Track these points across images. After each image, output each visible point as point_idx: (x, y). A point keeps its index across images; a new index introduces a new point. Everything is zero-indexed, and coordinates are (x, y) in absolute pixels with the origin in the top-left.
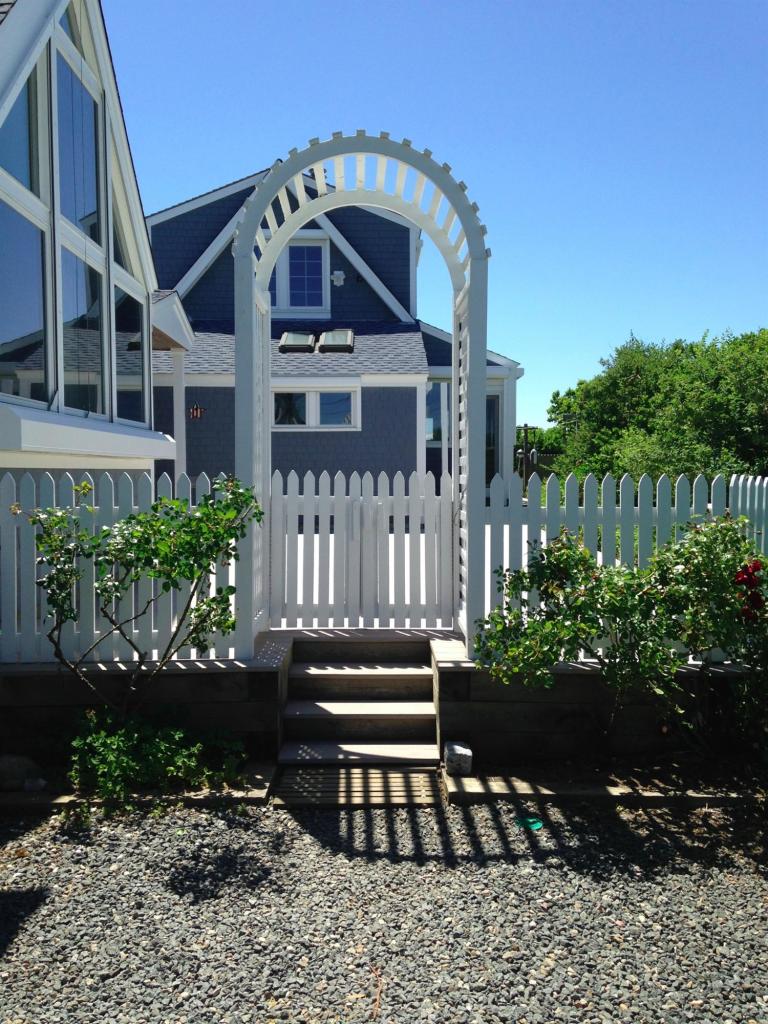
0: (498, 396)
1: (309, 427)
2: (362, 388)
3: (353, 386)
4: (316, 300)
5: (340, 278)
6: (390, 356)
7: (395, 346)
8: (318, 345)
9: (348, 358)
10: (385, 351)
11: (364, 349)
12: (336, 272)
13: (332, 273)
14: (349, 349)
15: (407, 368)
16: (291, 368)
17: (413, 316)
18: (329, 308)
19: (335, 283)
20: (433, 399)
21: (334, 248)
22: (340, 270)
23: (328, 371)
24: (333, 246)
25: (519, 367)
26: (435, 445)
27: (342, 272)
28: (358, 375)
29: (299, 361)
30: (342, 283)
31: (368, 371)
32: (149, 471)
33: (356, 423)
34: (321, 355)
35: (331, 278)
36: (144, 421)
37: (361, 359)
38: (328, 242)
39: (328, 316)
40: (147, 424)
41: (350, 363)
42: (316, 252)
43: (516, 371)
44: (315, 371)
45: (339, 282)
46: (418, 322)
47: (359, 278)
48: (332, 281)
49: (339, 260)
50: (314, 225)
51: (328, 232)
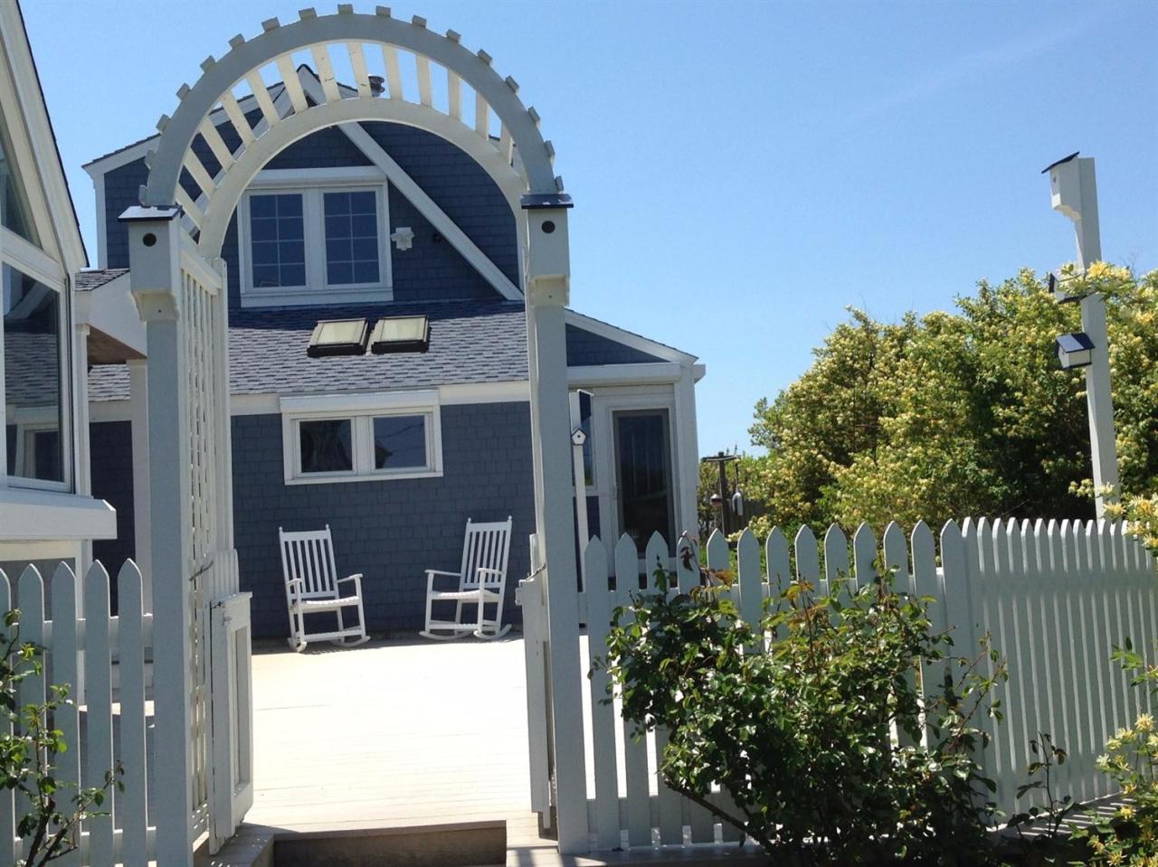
0: (667, 410)
1: (357, 475)
2: (442, 408)
3: (426, 403)
4: (371, 274)
5: (405, 237)
6: (486, 354)
7: (495, 339)
8: (371, 342)
9: (418, 361)
10: (478, 347)
11: (445, 345)
12: (399, 230)
13: (392, 231)
14: (420, 346)
15: (514, 372)
16: (326, 381)
18: (390, 284)
19: (399, 246)
21: (395, 194)
22: (404, 226)
23: (386, 383)
24: (393, 190)
25: (697, 362)
27: (408, 230)
28: (434, 387)
29: (339, 368)
30: (409, 246)
31: (450, 380)
32: (72, 562)
33: (435, 465)
34: (376, 358)
35: (389, 238)
36: (61, 479)
37: (439, 361)
38: (386, 185)
39: (389, 297)
40: (65, 485)
41: (422, 369)
42: (366, 200)
43: (692, 370)
44: (365, 384)
45: (405, 244)
47: (437, 237)
48: (393, 244)
49: (402, 210)
50: (365, 161)
51: (384, 169)
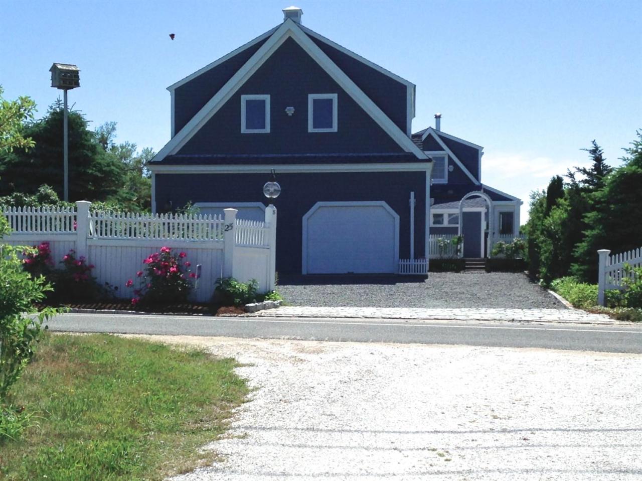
0: (513, 212)
1: (444, 225)
4: (442, 177)
5: (451, 168)
12: (450, 166)
13: (448, 167)
17: (480, 183)
18: (447, 179)
19: (450, 170)
20: (487, 214)
24: (449, 157)
26: (487, 231)
27: (452, 166)
30: (452, 170)
31: (465, 206)
38: (447, 155)
39: (446, 182)
42: (443, 159)
44: (447, 206)
46: (481, 184)
47: (459, 168)
48: (448, 170)
49: (451, 161)
50: (442, 149)
51: (447, 151)
